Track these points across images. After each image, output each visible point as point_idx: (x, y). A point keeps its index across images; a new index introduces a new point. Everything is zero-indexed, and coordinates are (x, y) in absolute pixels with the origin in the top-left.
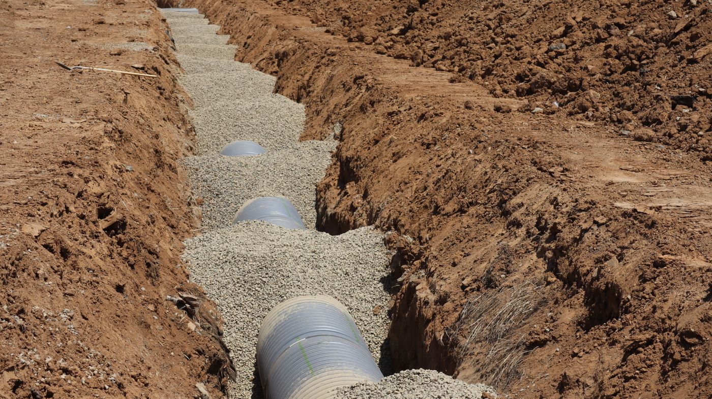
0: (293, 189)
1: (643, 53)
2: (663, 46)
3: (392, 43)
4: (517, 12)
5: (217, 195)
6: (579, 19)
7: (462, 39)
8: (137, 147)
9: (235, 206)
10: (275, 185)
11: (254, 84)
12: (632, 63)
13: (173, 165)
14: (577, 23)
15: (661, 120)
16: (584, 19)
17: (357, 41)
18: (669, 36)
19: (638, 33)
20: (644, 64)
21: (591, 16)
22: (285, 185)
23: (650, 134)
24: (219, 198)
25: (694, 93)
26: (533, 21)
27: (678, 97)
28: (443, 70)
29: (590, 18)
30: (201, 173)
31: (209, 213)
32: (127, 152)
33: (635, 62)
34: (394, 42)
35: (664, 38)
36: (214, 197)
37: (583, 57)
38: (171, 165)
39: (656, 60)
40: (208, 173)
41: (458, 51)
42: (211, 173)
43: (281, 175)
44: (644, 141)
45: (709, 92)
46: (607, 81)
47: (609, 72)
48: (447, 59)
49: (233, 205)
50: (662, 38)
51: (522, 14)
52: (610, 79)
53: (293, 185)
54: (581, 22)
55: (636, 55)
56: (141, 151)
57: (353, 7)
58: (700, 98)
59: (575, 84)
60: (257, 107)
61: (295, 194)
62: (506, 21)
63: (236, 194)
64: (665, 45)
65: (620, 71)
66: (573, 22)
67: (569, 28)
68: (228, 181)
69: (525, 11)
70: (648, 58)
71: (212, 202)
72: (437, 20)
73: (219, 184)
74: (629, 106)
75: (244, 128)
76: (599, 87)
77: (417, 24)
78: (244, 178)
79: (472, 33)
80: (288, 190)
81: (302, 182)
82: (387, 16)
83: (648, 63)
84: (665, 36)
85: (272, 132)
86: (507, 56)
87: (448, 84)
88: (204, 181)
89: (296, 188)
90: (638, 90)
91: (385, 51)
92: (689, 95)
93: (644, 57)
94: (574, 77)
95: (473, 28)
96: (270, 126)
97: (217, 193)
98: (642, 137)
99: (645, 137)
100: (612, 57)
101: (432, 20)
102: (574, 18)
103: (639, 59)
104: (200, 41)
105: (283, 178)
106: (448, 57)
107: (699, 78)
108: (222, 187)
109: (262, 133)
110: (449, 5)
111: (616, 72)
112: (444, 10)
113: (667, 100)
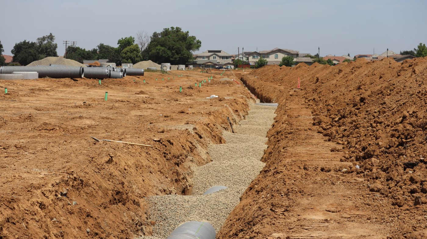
0: (215, 216)
1: (408, 134)
2: (420, 130)
3: (330, 126)
4: (390, 107)
5: (165, 219)
6: (411, 113)
7: (357, 124)
8: (95, 190)
9: (174, 226)
10: (203, 213)
11: (254, 150)
12: (402, 141)
13: (136, 200)
14: (410, 114)
15: (393, 178)
16: (414, 112)
17: (318, 125)
18: (424, 124)
19: (411, 122)
20: (408, 142)
21: (418, 110)
22: (210, 214)
23: (379, 187)
24: (166, 221)
25: (417, 161)
26: (396, 113)
27: (408, 163)
28: (340, 144)
29: (417, 112)
30: (158, 206)
31: (157, 230)
32: (86, 193)
33: (404, 140)
34: (332, 126)
35: (422, 125)
36: (163, 221)
37: (380, 137)
38: (135, 201)
39: (415, 139)
40: (162, 205)
41: (352, 132)
42: (164, 206)
43: (209, 208)
44: (374, 191)
45: (426, 160)
46: (386, 152)
47: (389, 147)
48: (345, 137)
49: (173, 225)
50: (421, 125)
51: (392, 109)
52: (388, 151)
53: (215, 214)
54: (412, 114)
55: (405, 136)
56: (97, 192)
57: (336, 104)
58: (420, 164)
59: (371, 154)
60: (232, 165)
61: (215, 220)
62: (382, 113)
63: (176, 219)
64: (421, 129)
65: (396, 145)
66: (407, 114)
67: (404, 117)
68: (173, 211)
69: (394, 107)
70: (411, 137)
71: (161, 223)
72: (359, 112)
73: (167, 213)
74: (385, 169)
75: (221, 178)
76: (381, 156)
77: (348, 115)
78: (184, 209)
79: (365, 120)
80: (212, 217)
81: (222, 212)
82: (342, 109)
83: (410, 141)
84: (422, 124)
85: (238, 181)
86: (371, 135)
87: (330, 152)
88: (159, 210)
89: (217, 216)
90: (395, 158)
91: (323, 131)
92: (414, 162)
93: (409, 137)
94: (370, 150)
95: (366, 118)
96: (238, 177)
97: (165, 218)
98: (374, 189)
99: (376, 189)
100: (395, 137)
101: (356, 112)
102: (408, 112)
103: (406, 139)
104: (256, 123)
105: (209, 210)
106: (346, 136)
107: (423, 151)
108: (169, 215)
109: (232, 181)
110: (368, 103)
111: (393, 147)
112: (364, 106)
113: (400, 165)
